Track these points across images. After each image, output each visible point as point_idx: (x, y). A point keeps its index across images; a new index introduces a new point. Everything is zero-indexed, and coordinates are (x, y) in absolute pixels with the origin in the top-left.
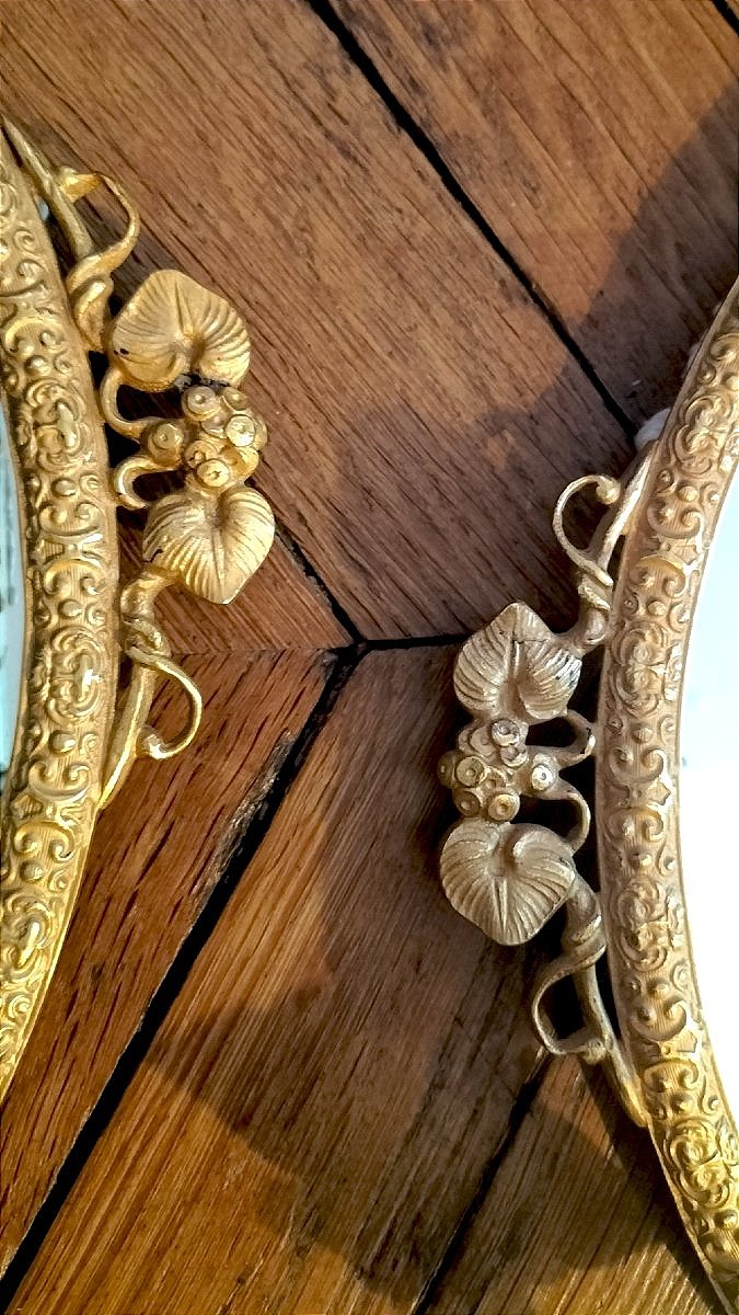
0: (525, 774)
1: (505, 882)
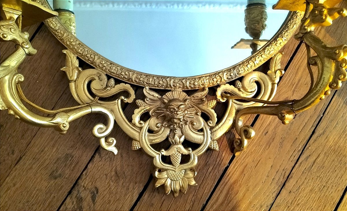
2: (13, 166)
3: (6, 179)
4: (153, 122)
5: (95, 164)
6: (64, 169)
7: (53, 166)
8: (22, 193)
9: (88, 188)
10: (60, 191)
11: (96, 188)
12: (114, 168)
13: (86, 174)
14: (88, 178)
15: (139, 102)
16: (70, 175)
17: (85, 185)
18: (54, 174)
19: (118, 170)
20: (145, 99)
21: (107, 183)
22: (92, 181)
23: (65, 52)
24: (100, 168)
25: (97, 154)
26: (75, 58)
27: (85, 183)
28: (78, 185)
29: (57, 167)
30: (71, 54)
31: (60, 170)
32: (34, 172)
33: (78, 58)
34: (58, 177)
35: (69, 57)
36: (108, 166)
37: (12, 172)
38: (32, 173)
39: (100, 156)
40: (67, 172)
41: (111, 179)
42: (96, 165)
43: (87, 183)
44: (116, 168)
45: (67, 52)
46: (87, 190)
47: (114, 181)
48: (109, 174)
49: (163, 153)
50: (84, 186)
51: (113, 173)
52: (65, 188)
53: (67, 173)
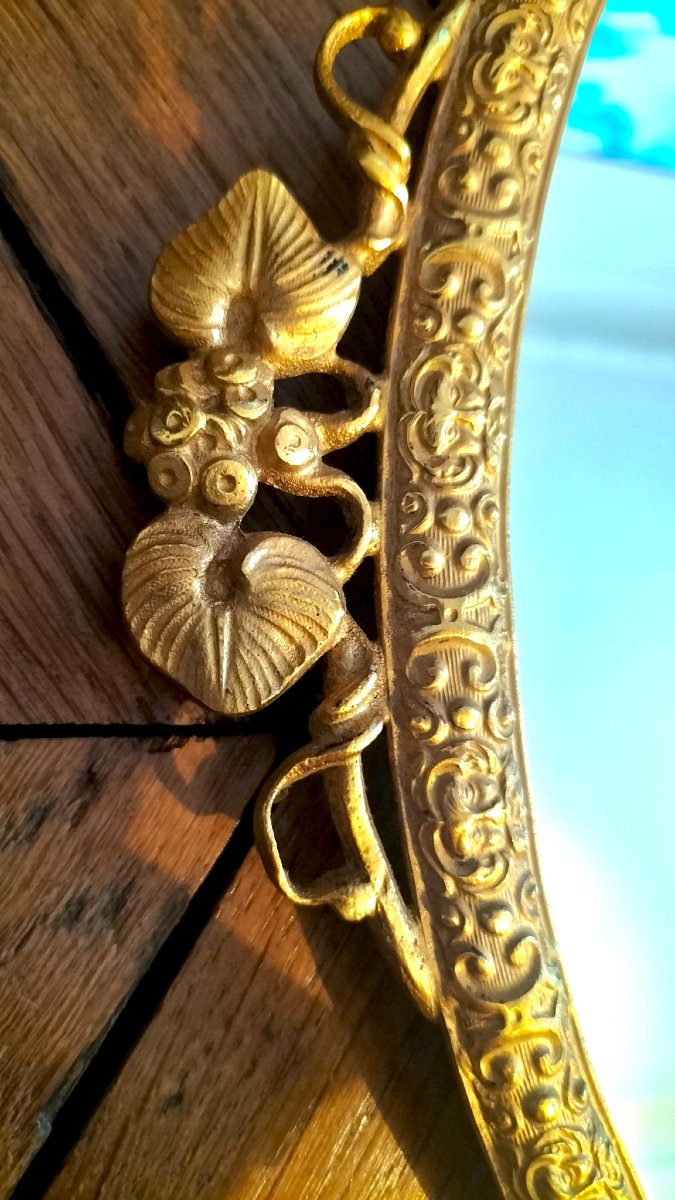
0: (264, 446)
1: (228, 614)
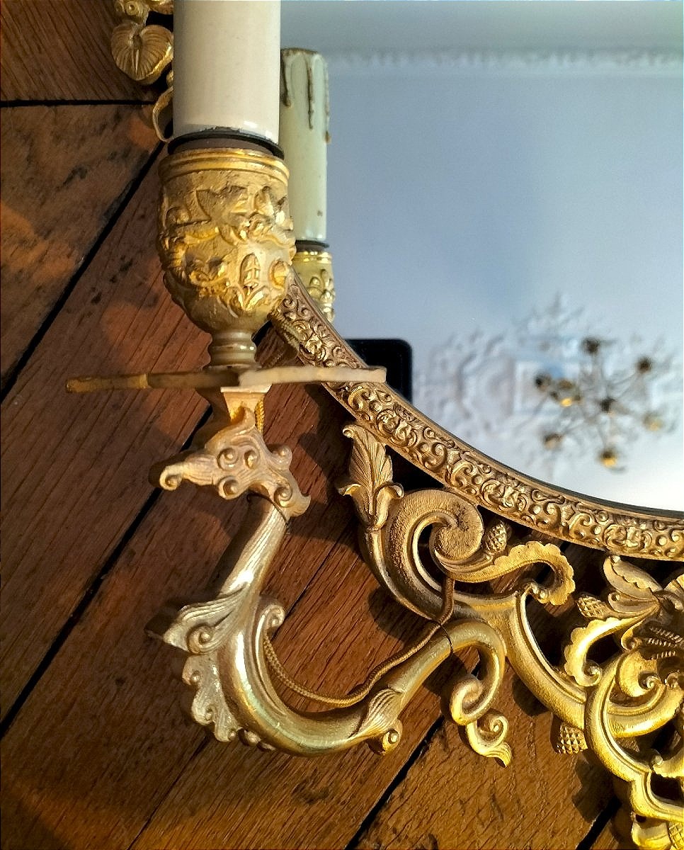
2: (187, 757)
3: (168, 792)
4: (630, 669)
5: (428, 768)
6: (337, 777)
7: (305, 765)
8: (216, 836)
9: (407, 837)
10: (324, 838)
11: (431, 836)
12: (487, 786)
13: (402, 796)
14: (407, 808)
15: (588, 604)
16: (354, 796)
17: (399, 828)
18: (307, 788)
19: (501, 791)
20: (610, 597)
21: (463, 827)
22: (421, 817)
23: (350, 432)
24: (443, 781)
25: (436, 741)
26: (383, 452)
27: (398, 821)
28: (377, 825)
29: (316, 770)
30: (370, 438)
31: (325, 779)
32: (248, 779)
33: (389, 451)
34: (320, 798)
35: (364, 451)
36: (469, 777)
37: (185, 775)
38: (244, 783)
39: (446, 746)
40: (346, 784)
41: (478, 817)
42: (432, 773)
43: (403, 822)
44: (493, 787)
45: (356, 432)
46: (404, 841)
47: (487, 823)
48: (471, 802)
49: (658, 771)
50: (395, 831)
51: (484, 799)
52: (339, 830)
53: (345, 789)
